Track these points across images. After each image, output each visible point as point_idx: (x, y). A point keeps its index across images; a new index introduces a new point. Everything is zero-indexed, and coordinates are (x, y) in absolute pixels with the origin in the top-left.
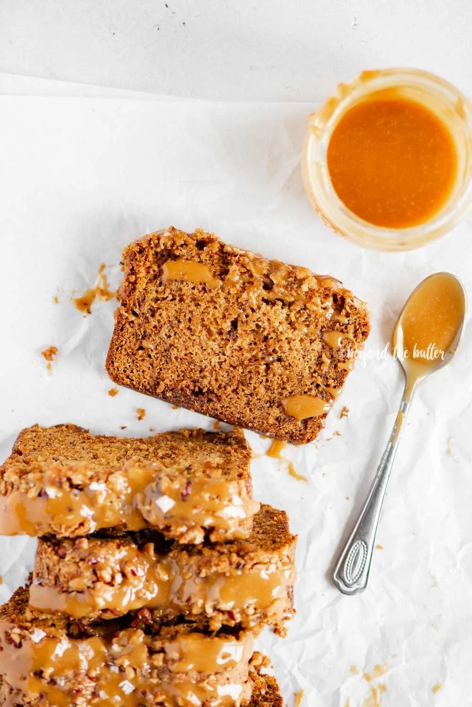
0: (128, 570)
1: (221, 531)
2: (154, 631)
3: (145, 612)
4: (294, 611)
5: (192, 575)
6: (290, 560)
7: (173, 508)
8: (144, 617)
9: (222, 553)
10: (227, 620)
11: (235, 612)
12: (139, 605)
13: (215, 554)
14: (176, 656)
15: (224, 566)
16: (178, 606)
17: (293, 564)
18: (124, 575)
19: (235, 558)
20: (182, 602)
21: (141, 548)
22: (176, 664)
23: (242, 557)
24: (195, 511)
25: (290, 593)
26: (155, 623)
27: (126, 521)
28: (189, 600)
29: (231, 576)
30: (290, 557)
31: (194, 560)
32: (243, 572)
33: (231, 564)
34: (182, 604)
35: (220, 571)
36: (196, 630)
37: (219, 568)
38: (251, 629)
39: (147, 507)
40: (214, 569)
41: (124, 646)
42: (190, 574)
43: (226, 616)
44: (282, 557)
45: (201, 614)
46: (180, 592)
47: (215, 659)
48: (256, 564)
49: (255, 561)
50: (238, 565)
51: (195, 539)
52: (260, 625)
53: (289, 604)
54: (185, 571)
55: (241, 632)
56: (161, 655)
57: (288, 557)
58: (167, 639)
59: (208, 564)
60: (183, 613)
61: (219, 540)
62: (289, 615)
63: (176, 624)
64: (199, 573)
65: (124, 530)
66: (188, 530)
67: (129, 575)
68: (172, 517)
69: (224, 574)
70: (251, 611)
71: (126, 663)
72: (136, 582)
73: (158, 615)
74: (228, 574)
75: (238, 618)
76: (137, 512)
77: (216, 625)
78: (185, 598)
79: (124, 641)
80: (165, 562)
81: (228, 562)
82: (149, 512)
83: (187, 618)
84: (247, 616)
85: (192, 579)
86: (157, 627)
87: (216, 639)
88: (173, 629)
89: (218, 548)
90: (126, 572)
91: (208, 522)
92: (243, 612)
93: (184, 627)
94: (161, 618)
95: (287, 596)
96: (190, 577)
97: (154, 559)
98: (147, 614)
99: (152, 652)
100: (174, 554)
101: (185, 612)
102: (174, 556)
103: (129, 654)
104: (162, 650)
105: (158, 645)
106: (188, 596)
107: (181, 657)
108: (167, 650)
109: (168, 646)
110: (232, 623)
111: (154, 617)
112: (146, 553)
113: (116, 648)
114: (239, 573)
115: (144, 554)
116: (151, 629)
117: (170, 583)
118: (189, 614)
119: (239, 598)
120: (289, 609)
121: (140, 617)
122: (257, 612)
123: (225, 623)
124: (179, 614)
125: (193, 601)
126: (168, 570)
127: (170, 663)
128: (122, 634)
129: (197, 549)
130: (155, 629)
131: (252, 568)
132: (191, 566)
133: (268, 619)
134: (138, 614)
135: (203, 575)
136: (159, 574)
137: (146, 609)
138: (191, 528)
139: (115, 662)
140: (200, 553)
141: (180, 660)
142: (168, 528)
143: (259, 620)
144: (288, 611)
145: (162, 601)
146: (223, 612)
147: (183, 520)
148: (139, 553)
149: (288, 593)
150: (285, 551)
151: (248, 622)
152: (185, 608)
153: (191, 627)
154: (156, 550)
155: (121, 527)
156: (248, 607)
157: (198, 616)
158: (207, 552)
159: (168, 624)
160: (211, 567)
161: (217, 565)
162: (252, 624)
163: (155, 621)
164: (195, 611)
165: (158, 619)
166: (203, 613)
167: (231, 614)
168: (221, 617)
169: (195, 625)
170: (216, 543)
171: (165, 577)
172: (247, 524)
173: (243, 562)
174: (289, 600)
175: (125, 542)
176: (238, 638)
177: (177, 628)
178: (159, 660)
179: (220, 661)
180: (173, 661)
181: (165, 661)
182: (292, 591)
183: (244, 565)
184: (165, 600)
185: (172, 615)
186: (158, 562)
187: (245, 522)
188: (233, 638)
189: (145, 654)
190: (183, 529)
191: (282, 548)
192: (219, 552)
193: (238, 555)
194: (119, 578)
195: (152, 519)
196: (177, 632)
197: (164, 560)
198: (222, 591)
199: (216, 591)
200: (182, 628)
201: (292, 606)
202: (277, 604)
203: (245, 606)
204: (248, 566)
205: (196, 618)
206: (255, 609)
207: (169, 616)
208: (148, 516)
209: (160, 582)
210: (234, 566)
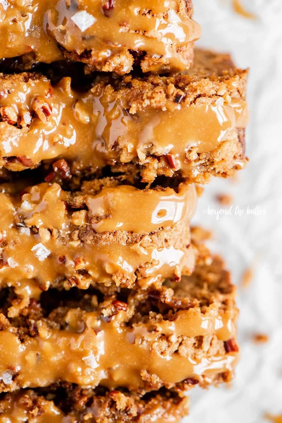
0: (38, 107)
1: (156, 56)
2: (73, 187)
3: (62, 164)
4: (247, 159)
5: (120, 114)
6: (241, 95)
7: (94, 26)
8: (60, 169)
9: (156, 85)
10: (164, 169)
11: (173, 157)
12: (54, 153)
13: (148, 85)
14: (101, 212)
15: (159, 99)
16: (103, 154)
17: (244, 100)
18: (34, 115)
19: (172, 89)
20: (107, 148)
21: (55, 84)
22: (102, 222)
23: (183, 89)
24: (122, 30)
25: (241, 137)
26: (74, 178)
27: (35, 47)
28: (116, 145)
29: (168, 110)
30: (240, 91)
31: (121, 94)
32: (183, 107)
33: (167, 97)
34: (107, 151)
35: (154, 105)
36: (125, 183)
37: (153, 101)
38: (194, 180)
39: (61, 27)
40: (147, 102)
41: (37, 203)
42: (117, 113)
43: (163, 164)
44: (231, 91)
45: (131, 163)
46: (105, 137)
47: (150, 218)
48: (199, 96)
49: (199, 92)
50: (177, 97)
51: (122, 66)
52: (204, 176)
53: (241, 149)
54: (109, 109)
55: (181, 184)
56: (83, 212)
57: (238, 91)
58: (90, 194)
59: (139, 97)
60: (109, 163)
61: (153, 69)
62: (241, 164)
63: (101, 177)
64: (128, 110)
65: (33, 62)
66: (113, 55)
67: (41, 114)
68: (92, 37)
69: (159, 109)
70: (193, 156)
71: (40, 223)
72: (50, 124)
73: (78, 168)
74: (164, 109)
75: (178, 165)
76: (48, 35)
77: (150, 176)
78: (111, 143)
79: (36, 197)
80: (85, 100)
81: (164, 95)
82: (63, 32)
83: (114, 170)
84: (189, 161)
85: (120, 119)
86: (77, 182)
87: (151, 192)
88: (96, 183)
89: (151, 79)
90: (36, 110)
91: (139, 44)
92: (185, 158)
93: (110, 180)
94: (82, 171)
95: (237, 140)
96: (117, 118)
97: (71, 96)
98: (64, 166)
99: (71, 209)
100: (97, 89)
101: (112, 161)
102: (97, 92)
103: (43, 212)
104: (85, 207)
105: (79, 200)
106: (116, 139)
107: (107, 213)
108: (90, 206)
109: (91, 202)
110: (170, 173)
111: (73, 170)
112: (61, 89)
113: (26, 205)
114: (179, 107)
115: (60, 91)
116: (70, 185)
117: (92, 126)
118: (116, 164)
119: (179, 139)
120: (240, 156)
121: (56, 169)
122: (201, 158)
123: (161, 172)
124: (104, 165)
125: (121, 145)
126: (89, 110)
127: (94, 221)
128: (34, 189)
129: (124, 82)
130: (76, 185)
131: (194, 101)
132: (118, 102)
133: (216, 166)
134: (54, 165)
135: (133, 111)
136: (77, 115)
137: (63, 160)
138: (116, 52)
139: (26, 221)
140: (129, 85)
141: (107, 217)
142: (87, 53)
143: (204, 169)
144: (239, 158)
145: (83, 150)
146: (157, 158)
147: (106, 42)
148: (52, 89)
149: (239, 137)
150: (235, 83)
151: (190, 171)
152: (112, 156)
153: (119, 180)
154: (73, 86)
155: (30, 58)
156: (190, 151)
157: (128, 166)
158: (137, 83)
159: (90, 178)
160: (143, 100)
161: (150, 98)
162: (196, 173)
163: (74, 175)
164: (125, 158)
165: (77, 172)
166: (134, 161)
167: (168, 160)
168: (156, 164)
169: (124, 177)
170: (149, 74)
171: (85, 118)
172: (186, 51)
173: (183, 94)
174: (240, 144)
175: (34, 76)
176: (177, 191)
177: (102, 181)
178: (79, 219)
179: (156, 220)
180: (98, 218)
181: (88, 219)
182: (244, 136)
183: (184, 99)
184: (85, 147)
185: (96, 166)
186: (77, 101)
187: (184, 48)
188: (172, 190)
189: (62, 212)
190: (106, 54)
191: (231, 79)
192: (152, 83)
193: (177, 86)
194: (27, 118)
195: (67, 42)
196: (102, 186)
197: (84, 98)
198: (157, 130)
199: (149, 132)
200: (107, 181)
201: (244, 152)
202: (226, 146)
203: (186, 150)
204: (190, 99)
205: (126, 169)
206: (199, 154)
207: (92, 169)
208: (63, 39)
209: (79, 125)
210: (172, 99)
